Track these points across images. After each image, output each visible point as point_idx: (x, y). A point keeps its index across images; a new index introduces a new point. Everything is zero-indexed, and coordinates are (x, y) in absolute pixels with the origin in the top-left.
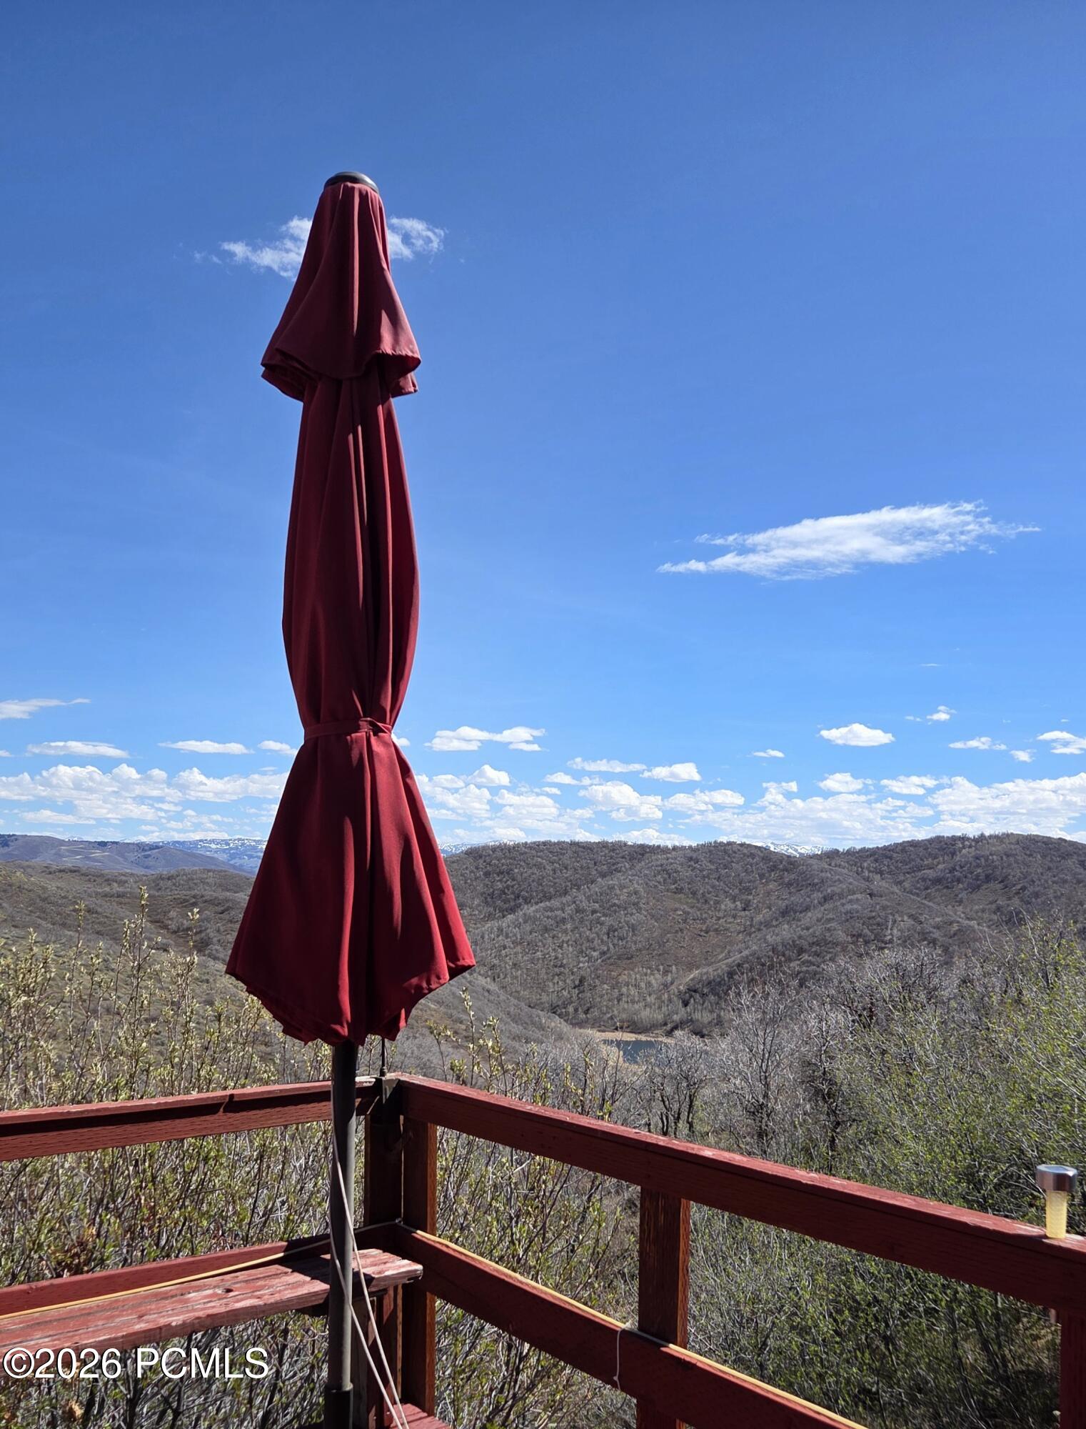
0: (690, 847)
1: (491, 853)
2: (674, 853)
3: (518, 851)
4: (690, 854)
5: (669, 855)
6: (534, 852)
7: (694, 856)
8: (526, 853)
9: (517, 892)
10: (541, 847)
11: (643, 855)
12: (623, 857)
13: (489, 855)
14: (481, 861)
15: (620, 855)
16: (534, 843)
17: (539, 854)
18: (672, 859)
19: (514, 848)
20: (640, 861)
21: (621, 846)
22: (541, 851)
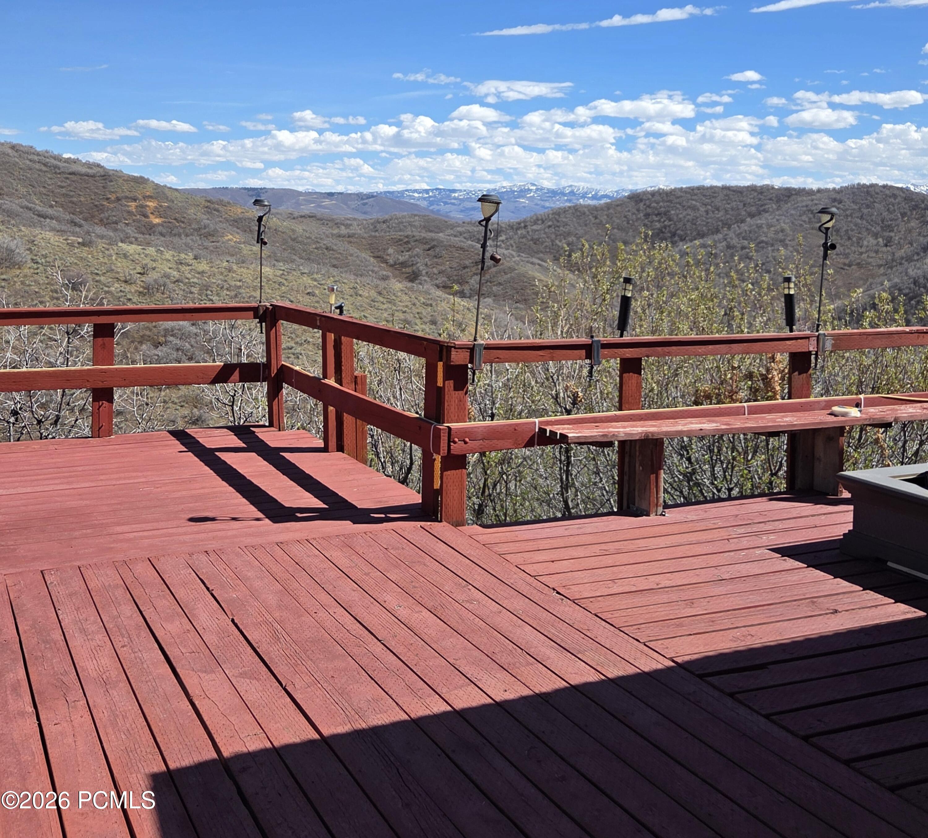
0: (834, 189)
1: (650, 197)
2: (818, 195)
3: (674, 195)
4: (834, 196)
5: (814, 197)
6: (689, 196)
7: (838, 197)
8: (681, 197)
9: (673, 230)
10: (696, 191)
11: (789, 197)
12: (770, 199)
13: (648, 199)
14: (641, 205)
15: (768, 197)
16: (689, 188)
17: (693, 197)
18: (816, 200)
19: (671, 192)
20: (786, 202)
21: (768, 190)
22: (695, 195)
